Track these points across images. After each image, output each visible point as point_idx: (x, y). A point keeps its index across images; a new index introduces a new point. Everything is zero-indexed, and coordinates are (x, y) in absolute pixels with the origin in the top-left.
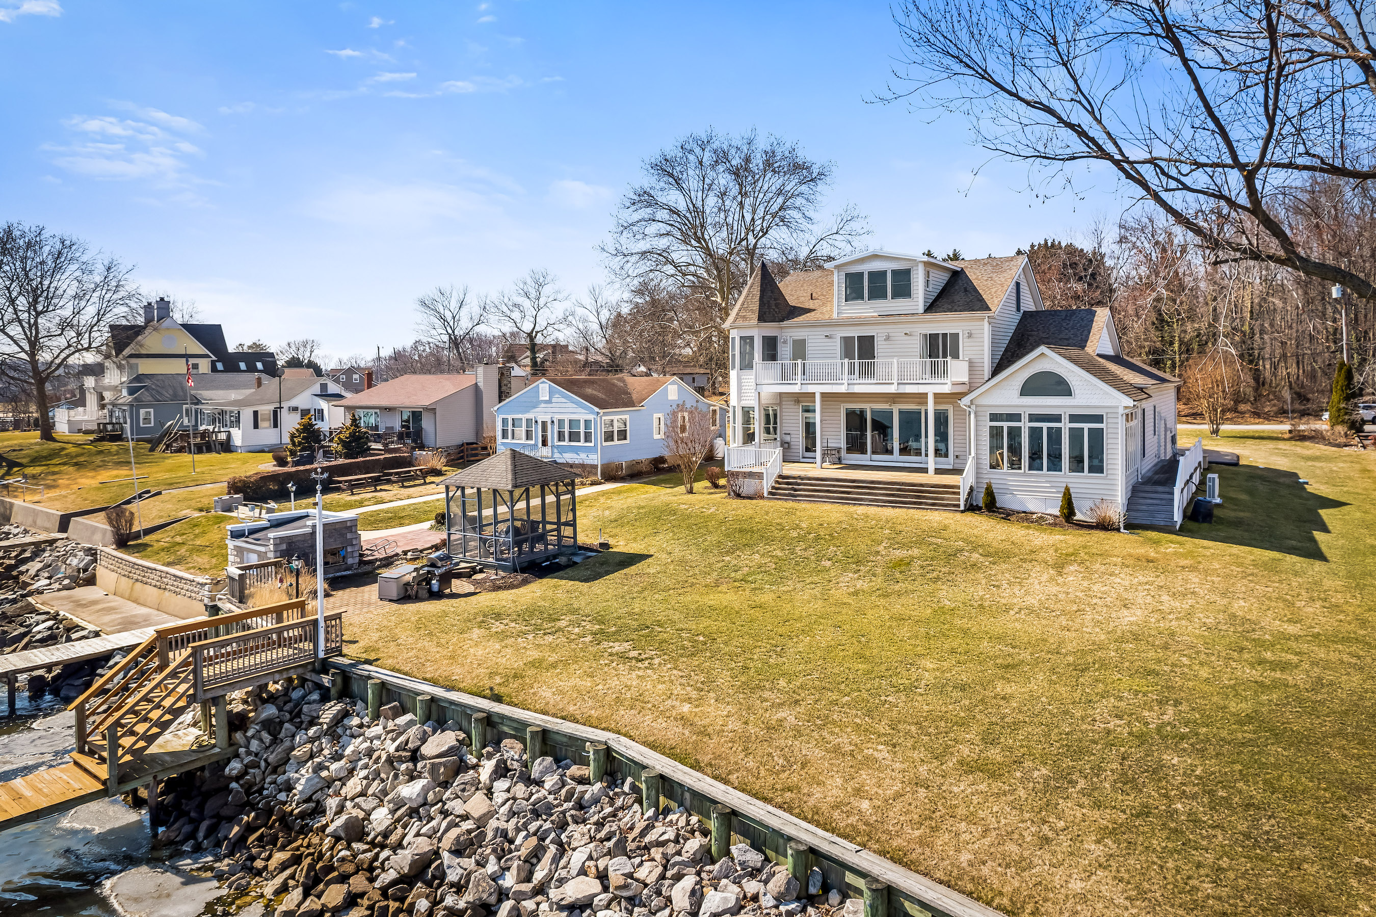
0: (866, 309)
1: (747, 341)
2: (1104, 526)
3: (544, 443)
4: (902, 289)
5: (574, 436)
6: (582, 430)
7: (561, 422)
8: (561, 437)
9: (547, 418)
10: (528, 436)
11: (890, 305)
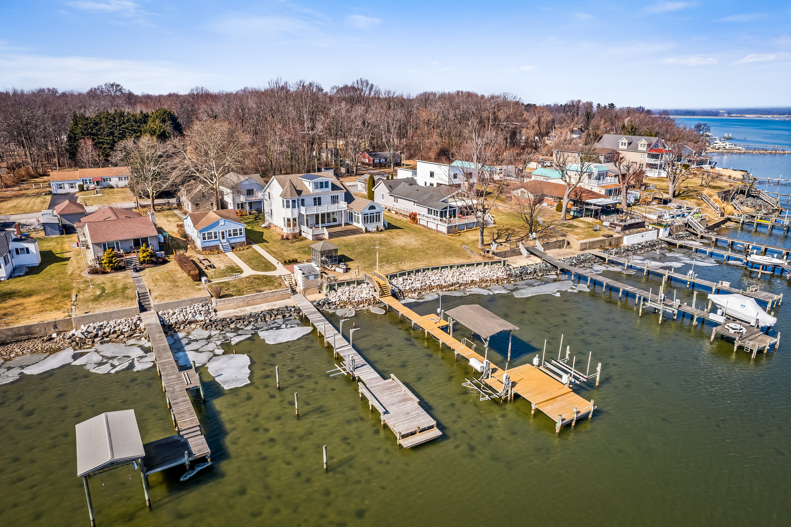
0: (319, 191)
1: (294, 201)
2: (382, 231)
3: (223, 238)
4: (327, 186)
5: (235, 234)
6: (238, 232)
7: (230, 231)
8: (230, 235)
9: (224, 230)
10: (216, 237)
11: (324, 189)
